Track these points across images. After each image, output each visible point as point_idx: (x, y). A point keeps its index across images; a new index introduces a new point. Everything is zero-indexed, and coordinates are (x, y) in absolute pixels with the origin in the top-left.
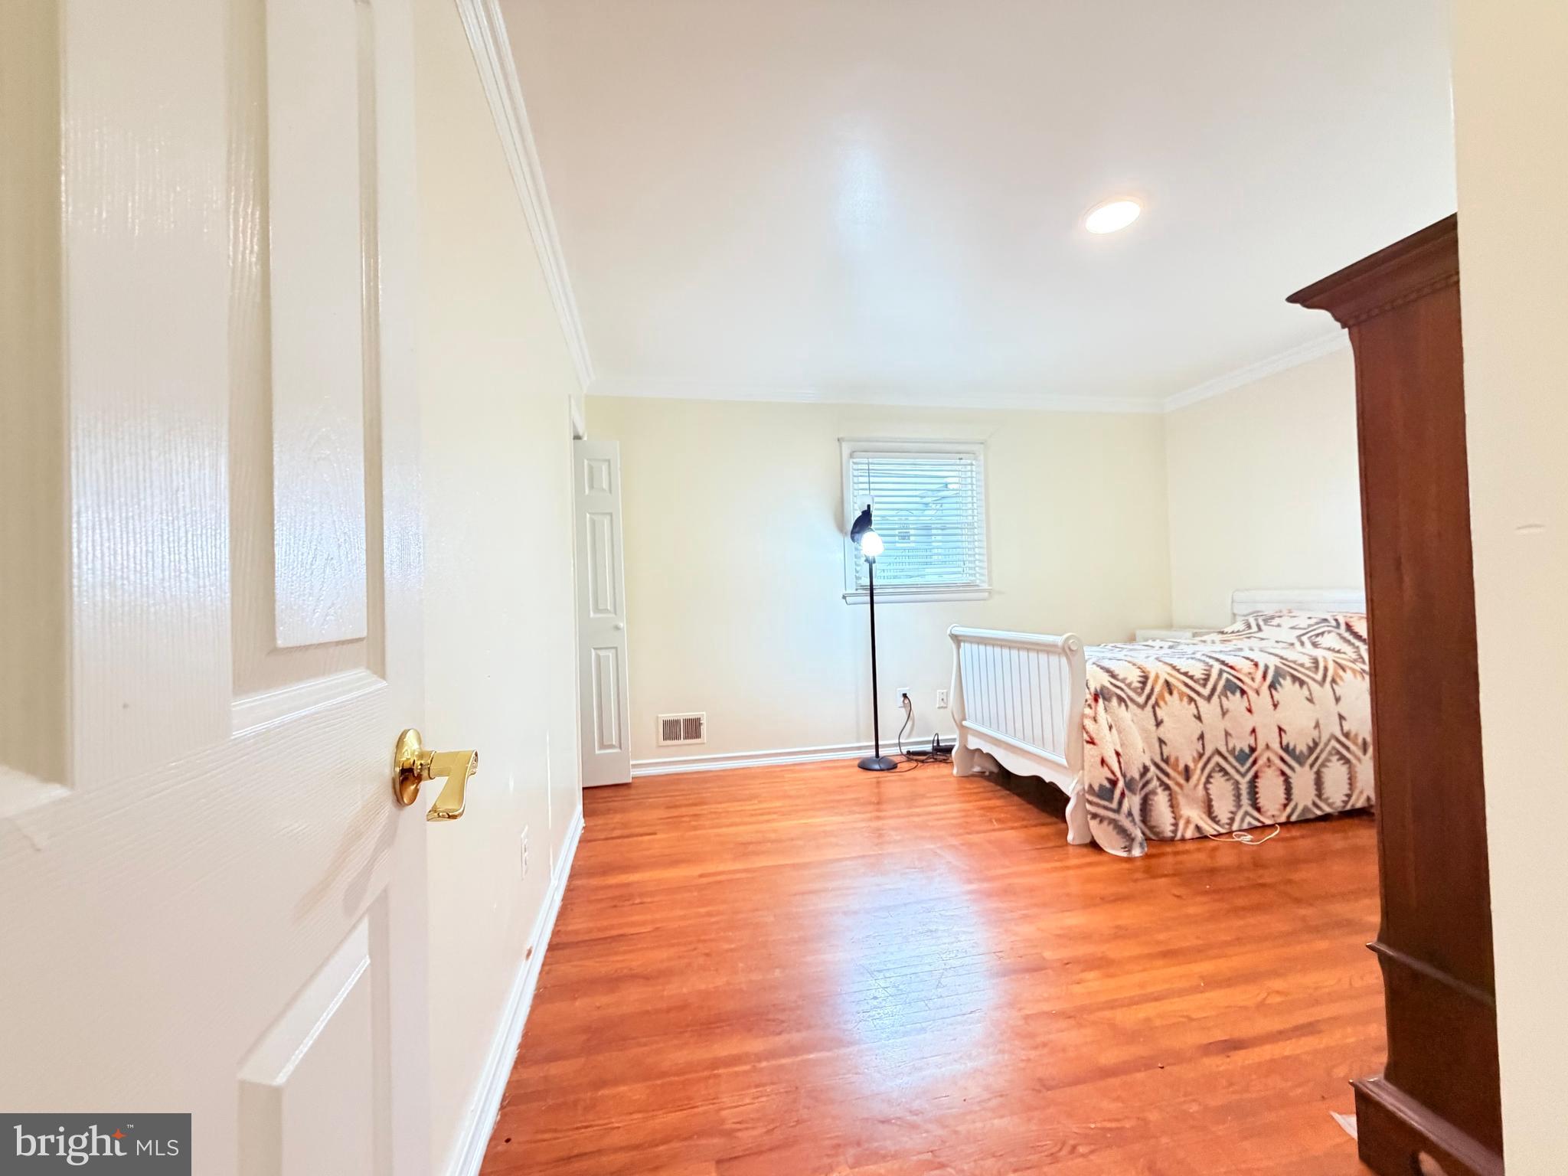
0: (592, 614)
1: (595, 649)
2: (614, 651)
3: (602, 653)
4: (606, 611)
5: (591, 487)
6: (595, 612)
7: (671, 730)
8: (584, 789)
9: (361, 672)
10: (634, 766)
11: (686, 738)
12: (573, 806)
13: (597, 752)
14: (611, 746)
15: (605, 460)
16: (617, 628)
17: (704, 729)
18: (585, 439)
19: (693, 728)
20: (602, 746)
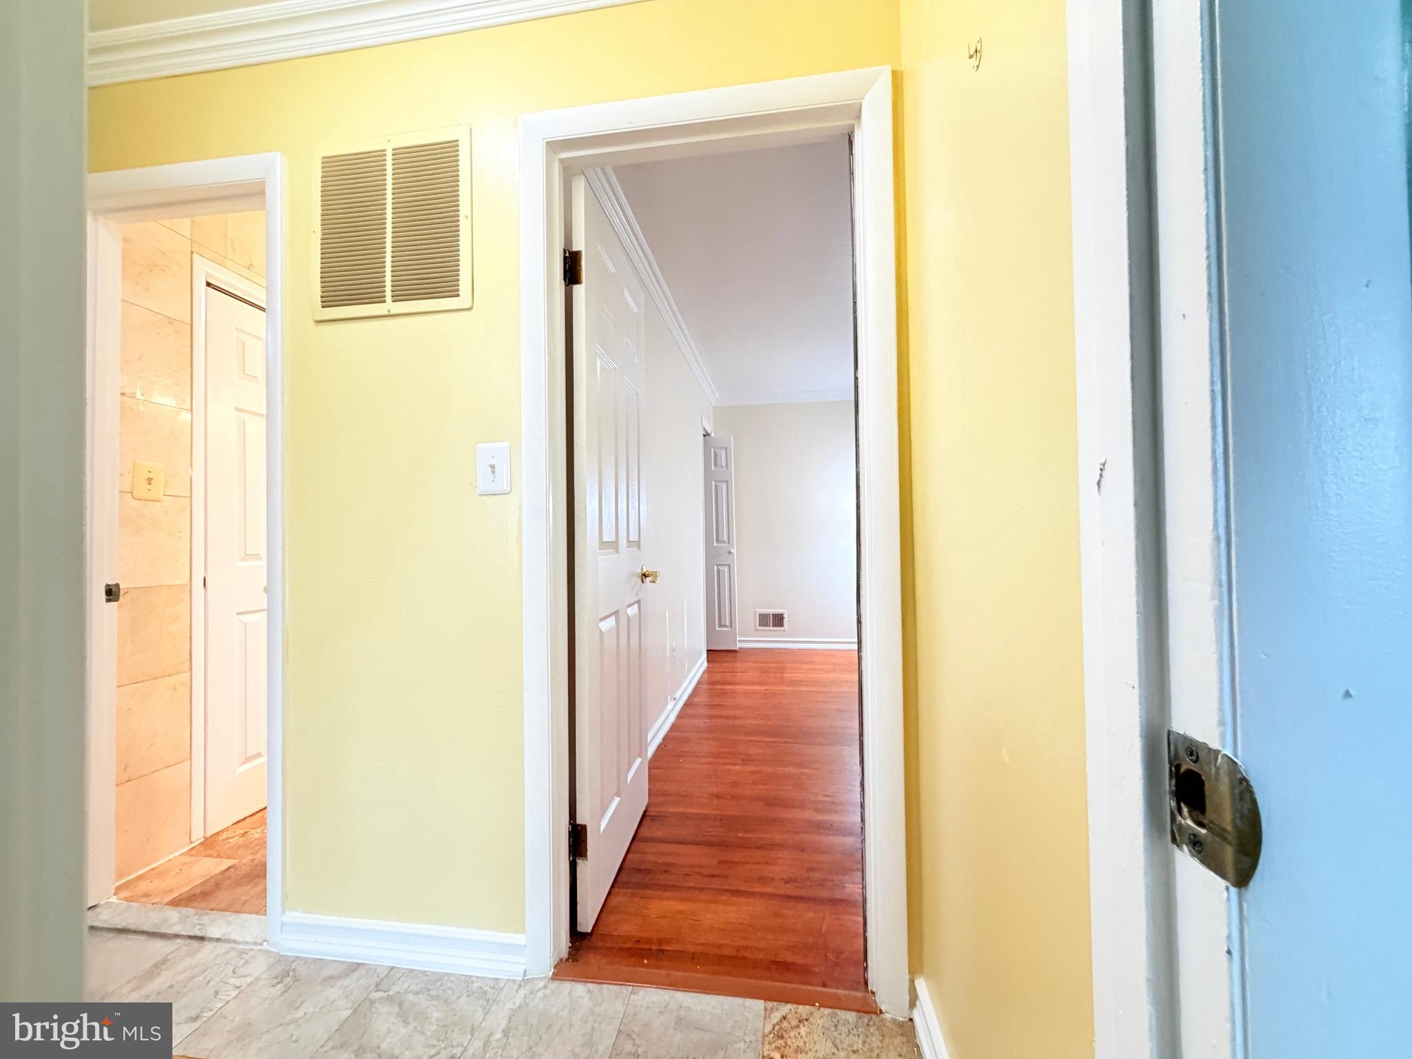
0: (715, 544)
1: (717, 565)
2: (728, 567)
3: (720, 568)
4: (724, 542)
5: (716, 464)
6: (717, 543)
7: (764, 620)
8: (708, 650)
9: (636, 548)
10: (740, 641)
11: (773, 626)
12: (701, 655)
13: (717, 629)
14: (726, 626)
15: (724, 448)
16: (730, 553)
17: (786, 621)
18: (713, 435)
19: (778, 620)
20: (720, 626)
